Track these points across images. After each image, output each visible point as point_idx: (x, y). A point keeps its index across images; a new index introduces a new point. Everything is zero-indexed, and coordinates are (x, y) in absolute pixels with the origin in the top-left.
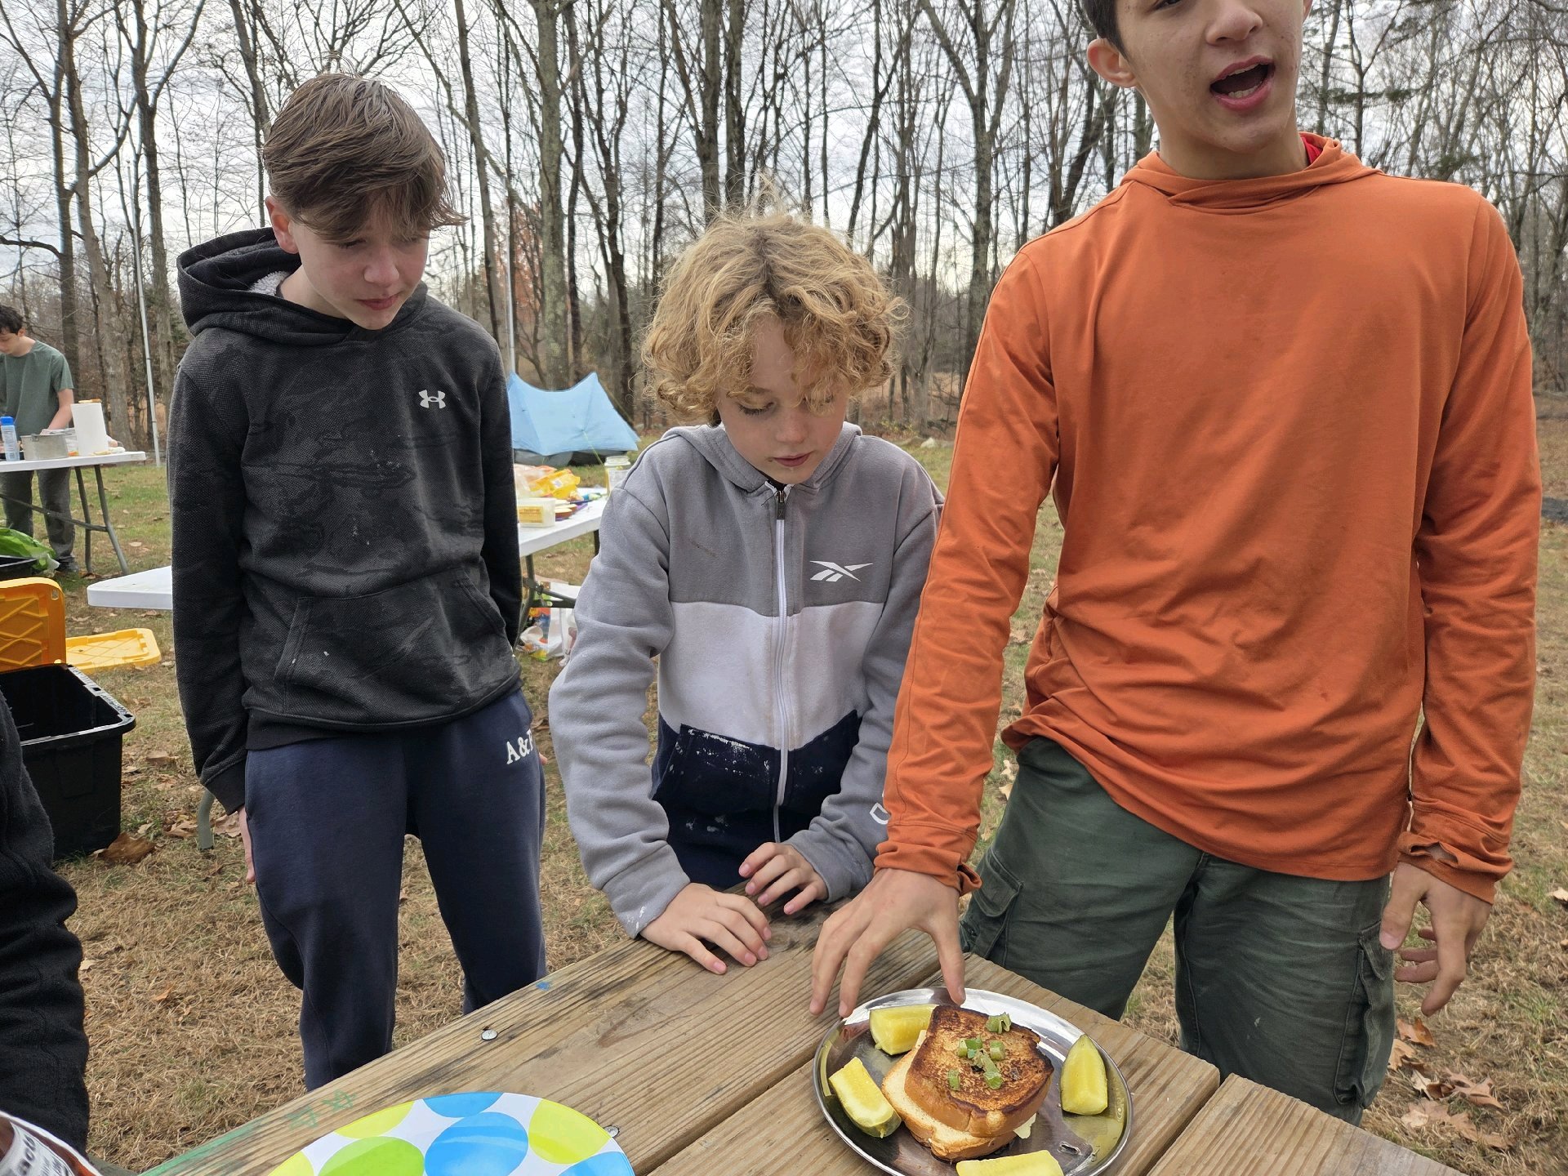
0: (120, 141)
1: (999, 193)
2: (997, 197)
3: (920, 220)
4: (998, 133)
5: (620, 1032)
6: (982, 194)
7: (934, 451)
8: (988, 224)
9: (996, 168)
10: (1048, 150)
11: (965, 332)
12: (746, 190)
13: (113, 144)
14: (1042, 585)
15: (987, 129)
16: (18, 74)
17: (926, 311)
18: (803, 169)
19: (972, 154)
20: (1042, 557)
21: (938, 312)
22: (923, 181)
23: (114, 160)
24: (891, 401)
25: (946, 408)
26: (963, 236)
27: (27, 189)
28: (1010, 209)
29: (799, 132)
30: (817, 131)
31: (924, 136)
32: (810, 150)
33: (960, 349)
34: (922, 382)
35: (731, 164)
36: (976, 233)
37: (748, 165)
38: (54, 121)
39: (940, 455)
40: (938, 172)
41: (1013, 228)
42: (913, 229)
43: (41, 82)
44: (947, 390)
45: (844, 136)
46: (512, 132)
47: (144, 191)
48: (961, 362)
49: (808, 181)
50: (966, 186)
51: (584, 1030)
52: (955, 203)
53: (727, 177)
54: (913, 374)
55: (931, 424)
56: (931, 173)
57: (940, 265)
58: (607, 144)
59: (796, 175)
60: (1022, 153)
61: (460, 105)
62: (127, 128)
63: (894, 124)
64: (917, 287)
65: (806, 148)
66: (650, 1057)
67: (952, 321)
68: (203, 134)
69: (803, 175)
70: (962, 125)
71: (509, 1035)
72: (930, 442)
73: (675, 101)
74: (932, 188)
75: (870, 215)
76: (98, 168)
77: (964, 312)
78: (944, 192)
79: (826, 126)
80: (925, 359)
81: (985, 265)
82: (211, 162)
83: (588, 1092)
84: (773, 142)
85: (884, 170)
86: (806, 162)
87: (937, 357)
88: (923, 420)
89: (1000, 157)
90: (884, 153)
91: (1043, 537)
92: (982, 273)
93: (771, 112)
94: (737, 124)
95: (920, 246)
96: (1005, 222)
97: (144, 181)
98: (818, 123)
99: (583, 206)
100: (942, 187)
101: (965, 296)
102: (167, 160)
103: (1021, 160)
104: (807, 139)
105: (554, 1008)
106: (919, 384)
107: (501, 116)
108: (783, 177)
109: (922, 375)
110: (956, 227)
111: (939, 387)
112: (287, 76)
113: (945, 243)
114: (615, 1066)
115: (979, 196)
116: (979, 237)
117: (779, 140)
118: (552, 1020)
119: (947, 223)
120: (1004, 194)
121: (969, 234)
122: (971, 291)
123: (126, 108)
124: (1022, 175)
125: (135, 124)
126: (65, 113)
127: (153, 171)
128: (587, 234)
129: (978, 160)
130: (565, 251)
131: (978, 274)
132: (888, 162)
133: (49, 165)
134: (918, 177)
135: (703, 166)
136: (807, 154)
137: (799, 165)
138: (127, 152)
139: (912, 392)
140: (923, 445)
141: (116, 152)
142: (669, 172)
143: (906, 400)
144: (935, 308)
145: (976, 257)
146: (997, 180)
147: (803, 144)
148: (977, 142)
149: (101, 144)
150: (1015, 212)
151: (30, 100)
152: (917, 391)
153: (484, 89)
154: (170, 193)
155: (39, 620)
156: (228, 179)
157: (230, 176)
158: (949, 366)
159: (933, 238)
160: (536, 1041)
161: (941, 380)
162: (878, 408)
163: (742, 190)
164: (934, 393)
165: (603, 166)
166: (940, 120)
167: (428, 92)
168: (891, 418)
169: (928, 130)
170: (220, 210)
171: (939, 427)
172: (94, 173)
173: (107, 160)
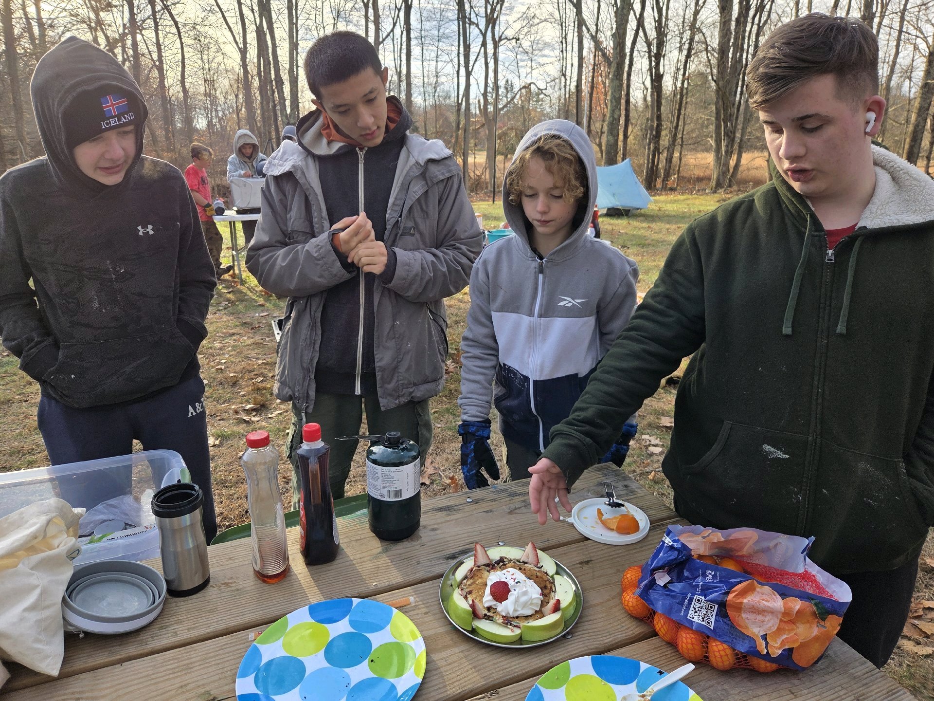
0: (395, 24)
5: (517, 511)
13: (391, 27)
23: (391, 34)
38: (366, 17)
47: (404, 51)
51: (504, 507)
58: (661, 4)
62: (398, 16)
66: (526, 523)
68: (434, 16)
71: (476, 502)
76: (384, 40)
82: (436, 33)
83: (499, 528)
97: (404, 46)
99: (641, 45)
102: (416, 34)
105: (495, 497)
114: (512, 522)
118: (493, 500)
123: (398, 6)
125: (402, 14)
126: (371, 11)
127: (409, 39)
128: (641, 63)
130: (625, 75)
138: (398, 31)
141: (392, 30)
149: (386, 25)
154: (416, 51)
156: (443, 42)
157: (444, 40)
160: (485, 506)
165: (657, 19)
170: (439, 59)
172: (382, 42)
173: (388, 35)
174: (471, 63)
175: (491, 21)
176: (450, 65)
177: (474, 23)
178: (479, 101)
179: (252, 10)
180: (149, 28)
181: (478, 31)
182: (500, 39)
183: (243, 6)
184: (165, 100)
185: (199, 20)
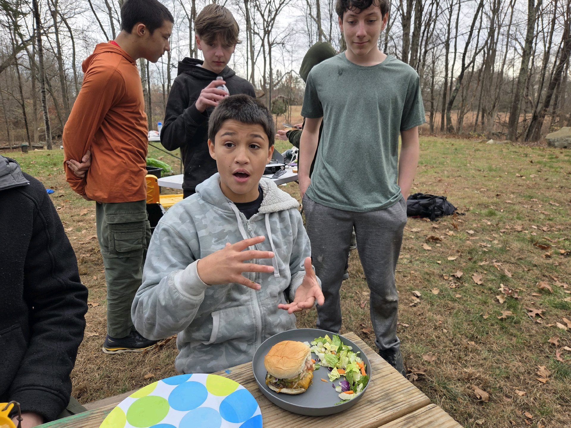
1: (538, 34)
2: (537, 36)
3: (499, 47)
4: (541, 7)
6: (529, 34)
7: (492, 145)
8: (531, 47)
9: (538, 23)
10: (565, 14)
11: (514, 95)
12: (421, 38)
14: (535, 206)
15: (535, 6)
16: (181, 13)
17: (497, 86)
18: (447, 29)
19: (526, 17)
20: (537, 193)
21: (503, 87)
22: (502, 30)
24: (476, 123)
25: (502, 127)
26: (518, 53)
27: (182, 49)
28: (542, 41)
29: (447, 12)
30: (455, 13)
31: (504, 11)
32: (451, 20)
33: (511, 102)
34: (492, 116)
35: (415, 28)
36: (524, 52)
37: (423, 28)
39: (494, 147)
40: (510, 26)
41: (544, 49)
42: (495, 51)
43: (187, 14)
44: (503, 120)
45: (468, 13)
46: (333, 22)
48: (511, 108)
49: (449, 33)
50: (522, 31)
52: (516, 39)
53: (413, 33)
54: (487, 113)
55: (493, 134)
56: (506, 26)
57: (506, 66)
59: (443, 30)
60: (552, 16)
61: (314, 13)
63: (491, 7)
64: (494, 76)
65: (450, 20)
67: (509, 90)
69: (447, 31)
70: (523, 5)
72: (491, 141)
73: (396, 5)
74: (506, 33)
75: (475, 46)
77: (515, 86)
78: (511, 35)
79: (459, 10)
80: (494, 107)
81: (527, 65)
84: (434, 17)
85: (483, 26)
86: (449, 25)
87: (500, 106)
88: (490, 132)
89: (540, 19)
90: (485, 19)
91: (539, 184)
92: (526, 69)
93: (435, 5)
94: (420, 10)
95: (497, 58)
96: (540, 47)
98: (456, 8)
100: (511, 32)
101: (517, 79)
103: (551, 19)
104: (451, 16)
106: (490, 117)
107: (329, 16)
108: (438, 31)
109: (492, 114)
110: (515, 49)
111: (499, 118)
112: (257, 6)
113: (510, 56)
115: (528, 35)
116: (526, 54)
117: (437, 16)
119: (511, 48)
120: (541, 35)
121: (521, 52)
122: (519, 78)
124: (551, 26)
129: (529, 20)
131: (523, 70)
132: (486, 22)
133: (188, 42)
134: (499, 29)
135: (403, 30)
136: (450, 22)
137: (446, 26)
139: (486, 120)
140: (488, 142)
142: (391, 33)
143: (483, 123)
144: (501, 84)
145: (523, 62)
146: (538, 27)
147: (449, 17)
148: (529, 12)
150: (545, 42)
151: (184, 21)
152: (489, 120)
153: (324, 6)
155: (151, 189)
158: (505, 110)
159: (504, 54)
161: (500, 115)
162: (470, 127)
163: (419, 38)
164: (497, 121)
166: (513, 4)
167: (303, 10)
168: (475, 131)
169: (506, 8)
171: (498, 136)
174: (255, 57)
175: (267, 32)
176: (242, 58)
177: (256, 33)
178: (261, 81)
179: (119, 21)
180: (52, 33)
181: (259, 38)
182: (273, 44)
183: (113, 19)
184: (63, 77)
185: (85, 28)
